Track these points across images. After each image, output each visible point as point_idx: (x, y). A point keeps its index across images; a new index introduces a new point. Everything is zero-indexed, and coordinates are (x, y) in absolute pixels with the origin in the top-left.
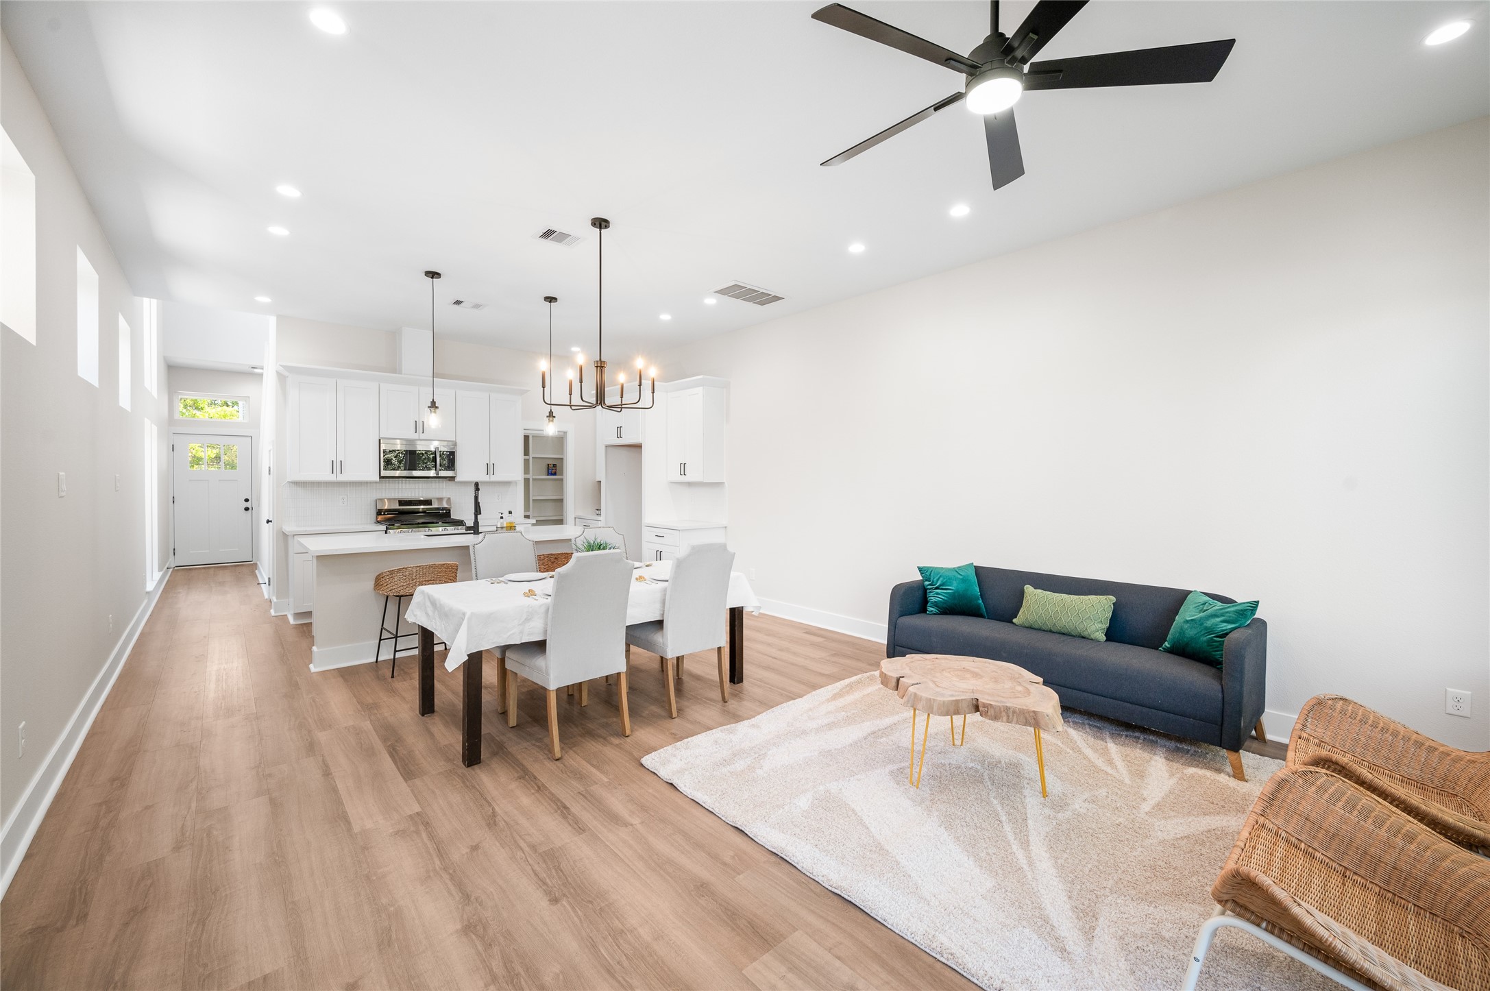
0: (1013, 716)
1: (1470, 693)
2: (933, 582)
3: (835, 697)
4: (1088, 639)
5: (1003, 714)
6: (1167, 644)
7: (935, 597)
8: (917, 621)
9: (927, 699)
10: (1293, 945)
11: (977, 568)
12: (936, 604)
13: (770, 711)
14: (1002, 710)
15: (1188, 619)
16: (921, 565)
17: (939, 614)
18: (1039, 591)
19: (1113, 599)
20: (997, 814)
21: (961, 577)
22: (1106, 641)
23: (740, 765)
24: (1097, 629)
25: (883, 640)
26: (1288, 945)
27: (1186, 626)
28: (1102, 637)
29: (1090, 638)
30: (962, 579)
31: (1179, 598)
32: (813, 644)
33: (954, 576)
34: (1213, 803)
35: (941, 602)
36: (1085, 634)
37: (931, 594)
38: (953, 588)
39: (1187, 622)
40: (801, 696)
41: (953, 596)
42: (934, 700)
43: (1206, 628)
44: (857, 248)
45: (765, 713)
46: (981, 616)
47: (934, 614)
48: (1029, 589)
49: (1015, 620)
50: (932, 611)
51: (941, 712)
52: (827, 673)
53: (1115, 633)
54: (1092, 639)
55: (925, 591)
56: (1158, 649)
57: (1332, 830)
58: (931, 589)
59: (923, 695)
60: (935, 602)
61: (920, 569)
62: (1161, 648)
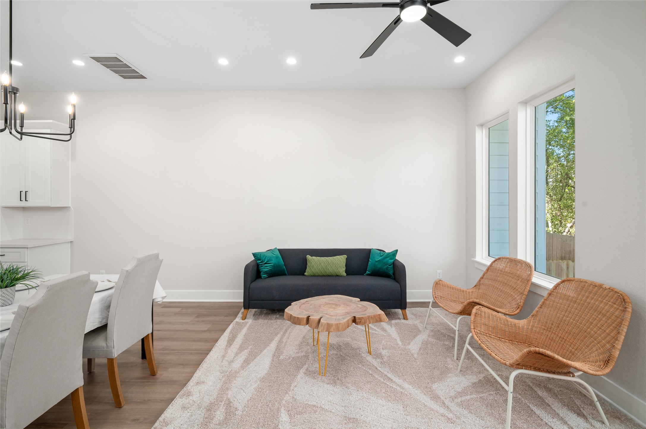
0: (371, 319)
1: (441, 271)
2: (262, 260)
3: (230, 342)
4: (339, 276)
5: (368, 320)
6: (367, 272)
7: (265, 269)
8: (259, 284)
9: (335, 324)
10: (532, 370)
11: (279, 250)
12: (266, 273)
13: (200, 368)
14: (367, 318)
15: (377, 260)
16: (254, 252)
17: (268, 278)
18: (314, 257)
19: (346, 256)
20: (368, 372)
21: (274, 256)
22: (347, 275)
23: (219, 415)
24: (342, 271)
25: (240, 299)
26: (530, 371)
27: (377, 263)
28: (345, 274)
29: (341, 275)
30: (276, 257)
31: (368, 252)
32: (176, 314)
33: (272, 256)
34: (411, 332)
35: (269, 270)
36: (339, 274)
37: (262, 267)
38: (273, 262)
39: (376, 261)
40: (210, 350)
41: (274, 266)
42: (339, 323)
43: (385, 263)
44: (223, 62)
45: (198, 371)
46: (285, 275)
47: (266, 278)
48: (308, 257)
49: (306, 274)
50: (264, 277)
51: (343, 329)
52: (206, 329)
53: (349, 271)
54: (341, 276)
55: (258, 266)
56: (363, 275)
57: (493, 326)
58: (262, 264)
59: (333, 323)
60: (266, 271)
61: (254, 255)
62: (364, 274)
